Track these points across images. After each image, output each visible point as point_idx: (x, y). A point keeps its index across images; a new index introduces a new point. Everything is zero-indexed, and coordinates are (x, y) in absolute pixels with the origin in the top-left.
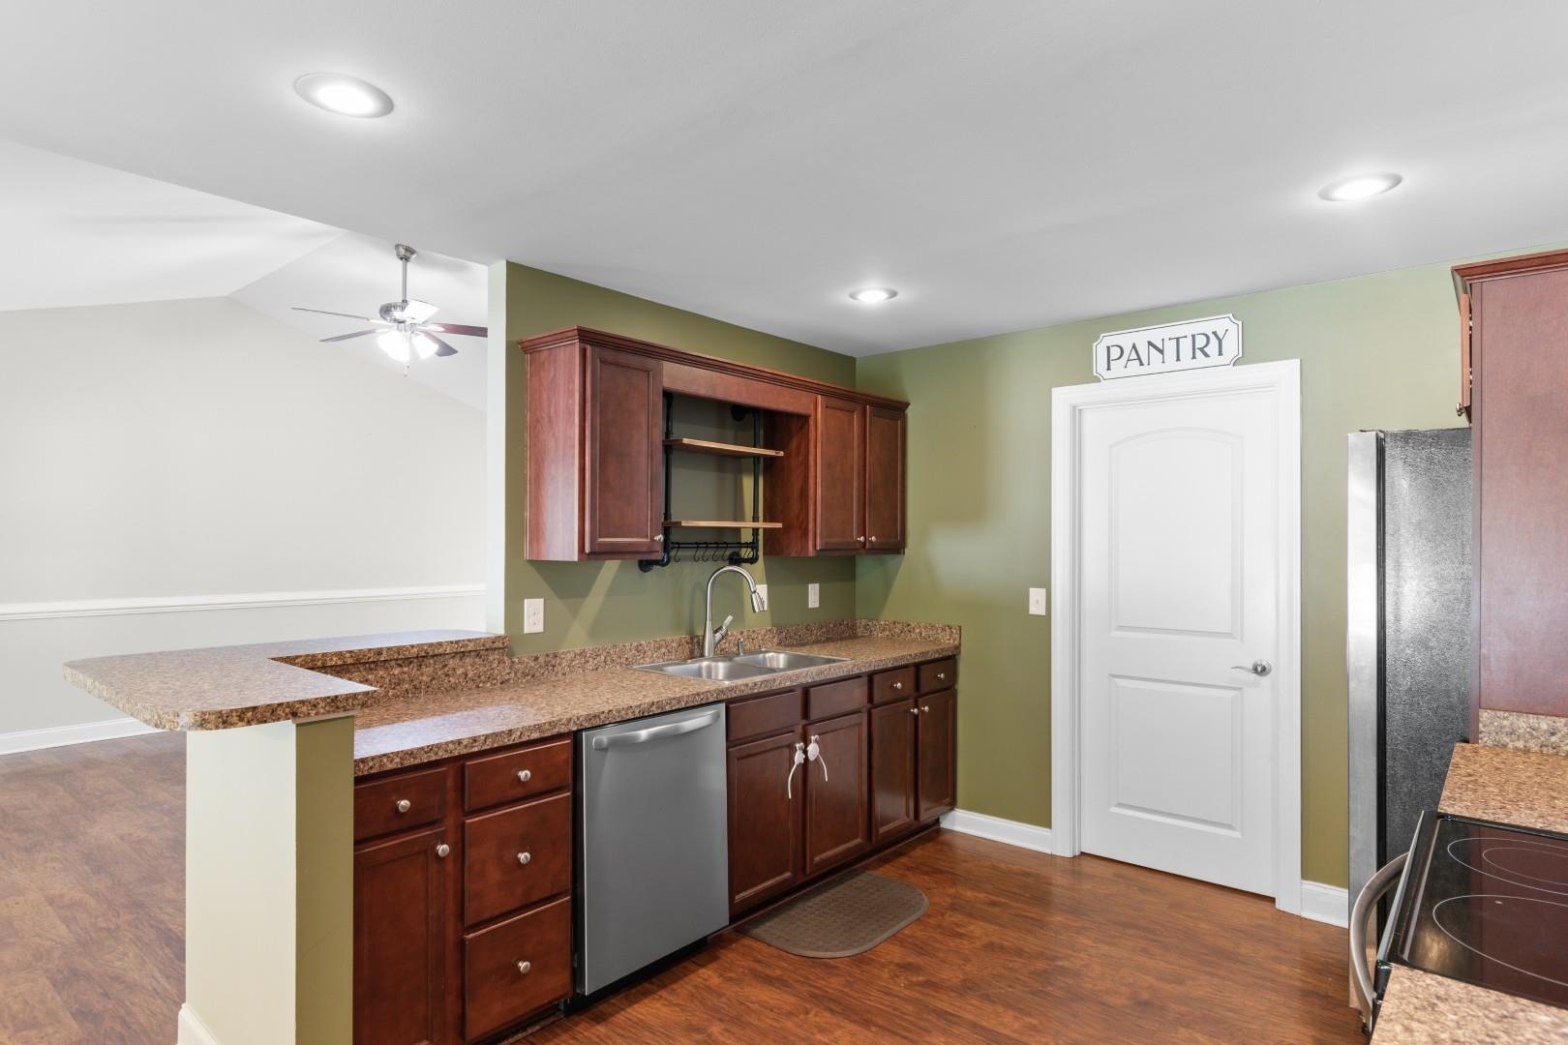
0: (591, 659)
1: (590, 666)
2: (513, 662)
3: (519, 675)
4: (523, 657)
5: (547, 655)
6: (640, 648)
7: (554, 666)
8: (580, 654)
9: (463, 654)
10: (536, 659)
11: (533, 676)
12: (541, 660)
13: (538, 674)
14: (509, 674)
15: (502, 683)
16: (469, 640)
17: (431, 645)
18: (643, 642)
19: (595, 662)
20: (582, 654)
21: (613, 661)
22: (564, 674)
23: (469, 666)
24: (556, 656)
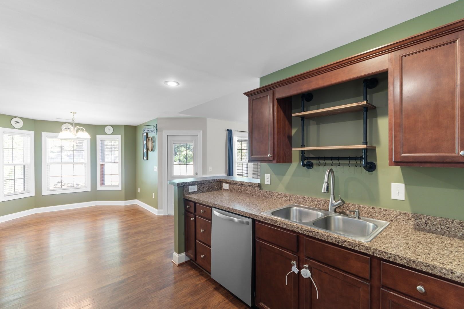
0: (284, 197)
1: (284, 199)
2: (261, 191)
3: (262, 195)
4: (264, 191)
5: (270, 192)
6: (304, 199)
7: (272, 196)
8: (280, 194)
9: (250, 186)
10: (267, 192)
11: (266, 197)
12: (268, 193)
13: (267, 197)
14: (260, 194)
15: (258, 196)
16: (249, 183)
17: (242, 182)
18: (305, 197)
19: (286, 198)
20: (281, 194)
21: (292, 200)
22: (275, 199)
23: (250, 189)
24: (272, 193)
